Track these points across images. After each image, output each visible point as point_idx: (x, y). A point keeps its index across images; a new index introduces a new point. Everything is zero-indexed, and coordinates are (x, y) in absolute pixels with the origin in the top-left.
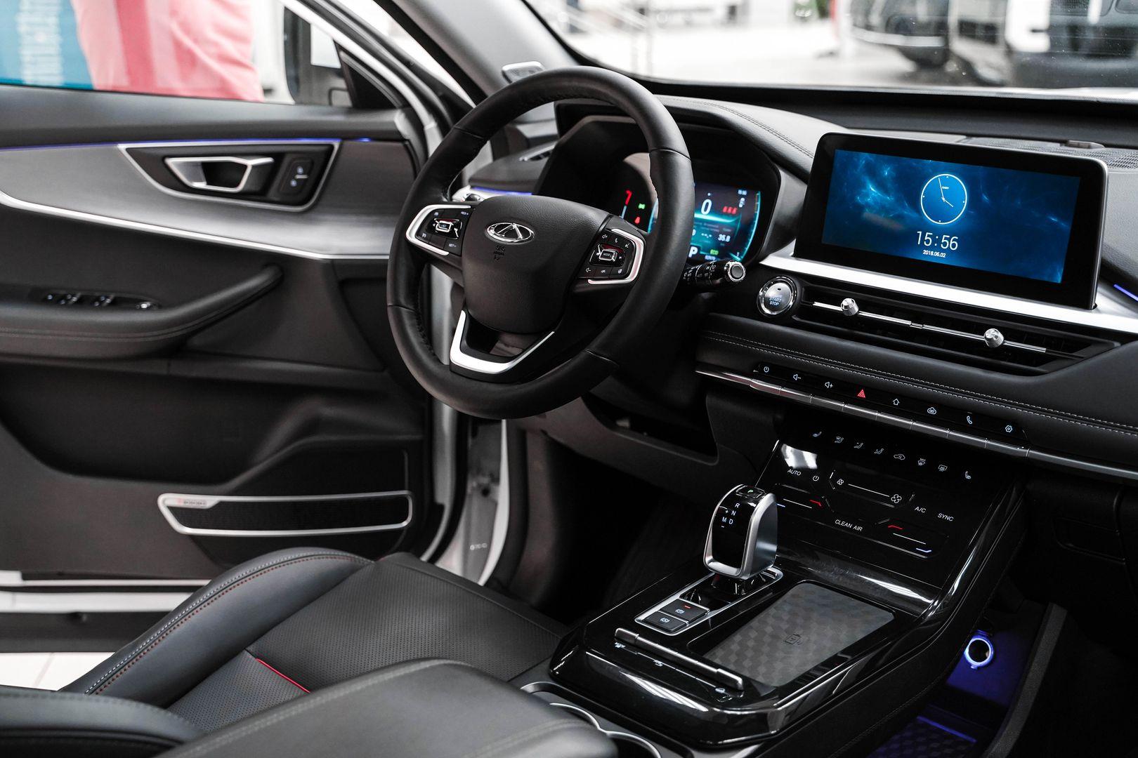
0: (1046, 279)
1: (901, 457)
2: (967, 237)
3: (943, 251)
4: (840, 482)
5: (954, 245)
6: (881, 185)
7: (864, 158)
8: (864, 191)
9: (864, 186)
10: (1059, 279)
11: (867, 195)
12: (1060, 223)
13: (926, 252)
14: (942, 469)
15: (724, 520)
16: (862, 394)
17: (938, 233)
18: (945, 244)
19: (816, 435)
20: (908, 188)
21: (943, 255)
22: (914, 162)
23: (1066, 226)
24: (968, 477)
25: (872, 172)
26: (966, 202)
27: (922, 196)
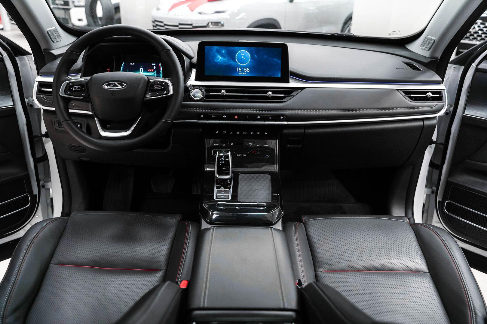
0: (276, 76)
1: (245, 133)
2: (253, 68)
3: (245, 72)
4: (232, 144)
5: (248, 70)
6: (222, 55)
7: (215, 48)
8: (217, 58)
9: (216, 56)
10: (280, 76)
11: (218, 59)
12: (278, 61)
13: (240, 73)
14: (258, 133)
15: (221, 162)
16: (236, 117)
17: (243, 68)
18: (245, 70)
19: (216, 133)
20: (232, 56)
21: (245, 74)
22: (232, 48)
23: (280, 62)
24: (266, 134)
25: (219, 52)
26: (250, 58)
27: (236, 57)
